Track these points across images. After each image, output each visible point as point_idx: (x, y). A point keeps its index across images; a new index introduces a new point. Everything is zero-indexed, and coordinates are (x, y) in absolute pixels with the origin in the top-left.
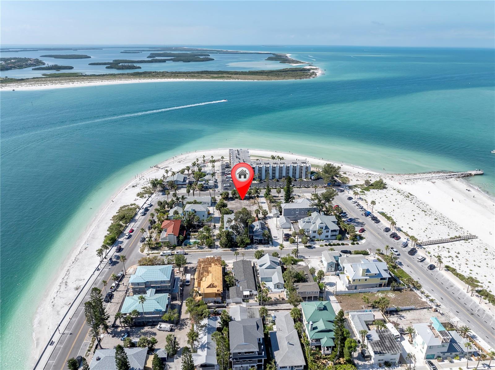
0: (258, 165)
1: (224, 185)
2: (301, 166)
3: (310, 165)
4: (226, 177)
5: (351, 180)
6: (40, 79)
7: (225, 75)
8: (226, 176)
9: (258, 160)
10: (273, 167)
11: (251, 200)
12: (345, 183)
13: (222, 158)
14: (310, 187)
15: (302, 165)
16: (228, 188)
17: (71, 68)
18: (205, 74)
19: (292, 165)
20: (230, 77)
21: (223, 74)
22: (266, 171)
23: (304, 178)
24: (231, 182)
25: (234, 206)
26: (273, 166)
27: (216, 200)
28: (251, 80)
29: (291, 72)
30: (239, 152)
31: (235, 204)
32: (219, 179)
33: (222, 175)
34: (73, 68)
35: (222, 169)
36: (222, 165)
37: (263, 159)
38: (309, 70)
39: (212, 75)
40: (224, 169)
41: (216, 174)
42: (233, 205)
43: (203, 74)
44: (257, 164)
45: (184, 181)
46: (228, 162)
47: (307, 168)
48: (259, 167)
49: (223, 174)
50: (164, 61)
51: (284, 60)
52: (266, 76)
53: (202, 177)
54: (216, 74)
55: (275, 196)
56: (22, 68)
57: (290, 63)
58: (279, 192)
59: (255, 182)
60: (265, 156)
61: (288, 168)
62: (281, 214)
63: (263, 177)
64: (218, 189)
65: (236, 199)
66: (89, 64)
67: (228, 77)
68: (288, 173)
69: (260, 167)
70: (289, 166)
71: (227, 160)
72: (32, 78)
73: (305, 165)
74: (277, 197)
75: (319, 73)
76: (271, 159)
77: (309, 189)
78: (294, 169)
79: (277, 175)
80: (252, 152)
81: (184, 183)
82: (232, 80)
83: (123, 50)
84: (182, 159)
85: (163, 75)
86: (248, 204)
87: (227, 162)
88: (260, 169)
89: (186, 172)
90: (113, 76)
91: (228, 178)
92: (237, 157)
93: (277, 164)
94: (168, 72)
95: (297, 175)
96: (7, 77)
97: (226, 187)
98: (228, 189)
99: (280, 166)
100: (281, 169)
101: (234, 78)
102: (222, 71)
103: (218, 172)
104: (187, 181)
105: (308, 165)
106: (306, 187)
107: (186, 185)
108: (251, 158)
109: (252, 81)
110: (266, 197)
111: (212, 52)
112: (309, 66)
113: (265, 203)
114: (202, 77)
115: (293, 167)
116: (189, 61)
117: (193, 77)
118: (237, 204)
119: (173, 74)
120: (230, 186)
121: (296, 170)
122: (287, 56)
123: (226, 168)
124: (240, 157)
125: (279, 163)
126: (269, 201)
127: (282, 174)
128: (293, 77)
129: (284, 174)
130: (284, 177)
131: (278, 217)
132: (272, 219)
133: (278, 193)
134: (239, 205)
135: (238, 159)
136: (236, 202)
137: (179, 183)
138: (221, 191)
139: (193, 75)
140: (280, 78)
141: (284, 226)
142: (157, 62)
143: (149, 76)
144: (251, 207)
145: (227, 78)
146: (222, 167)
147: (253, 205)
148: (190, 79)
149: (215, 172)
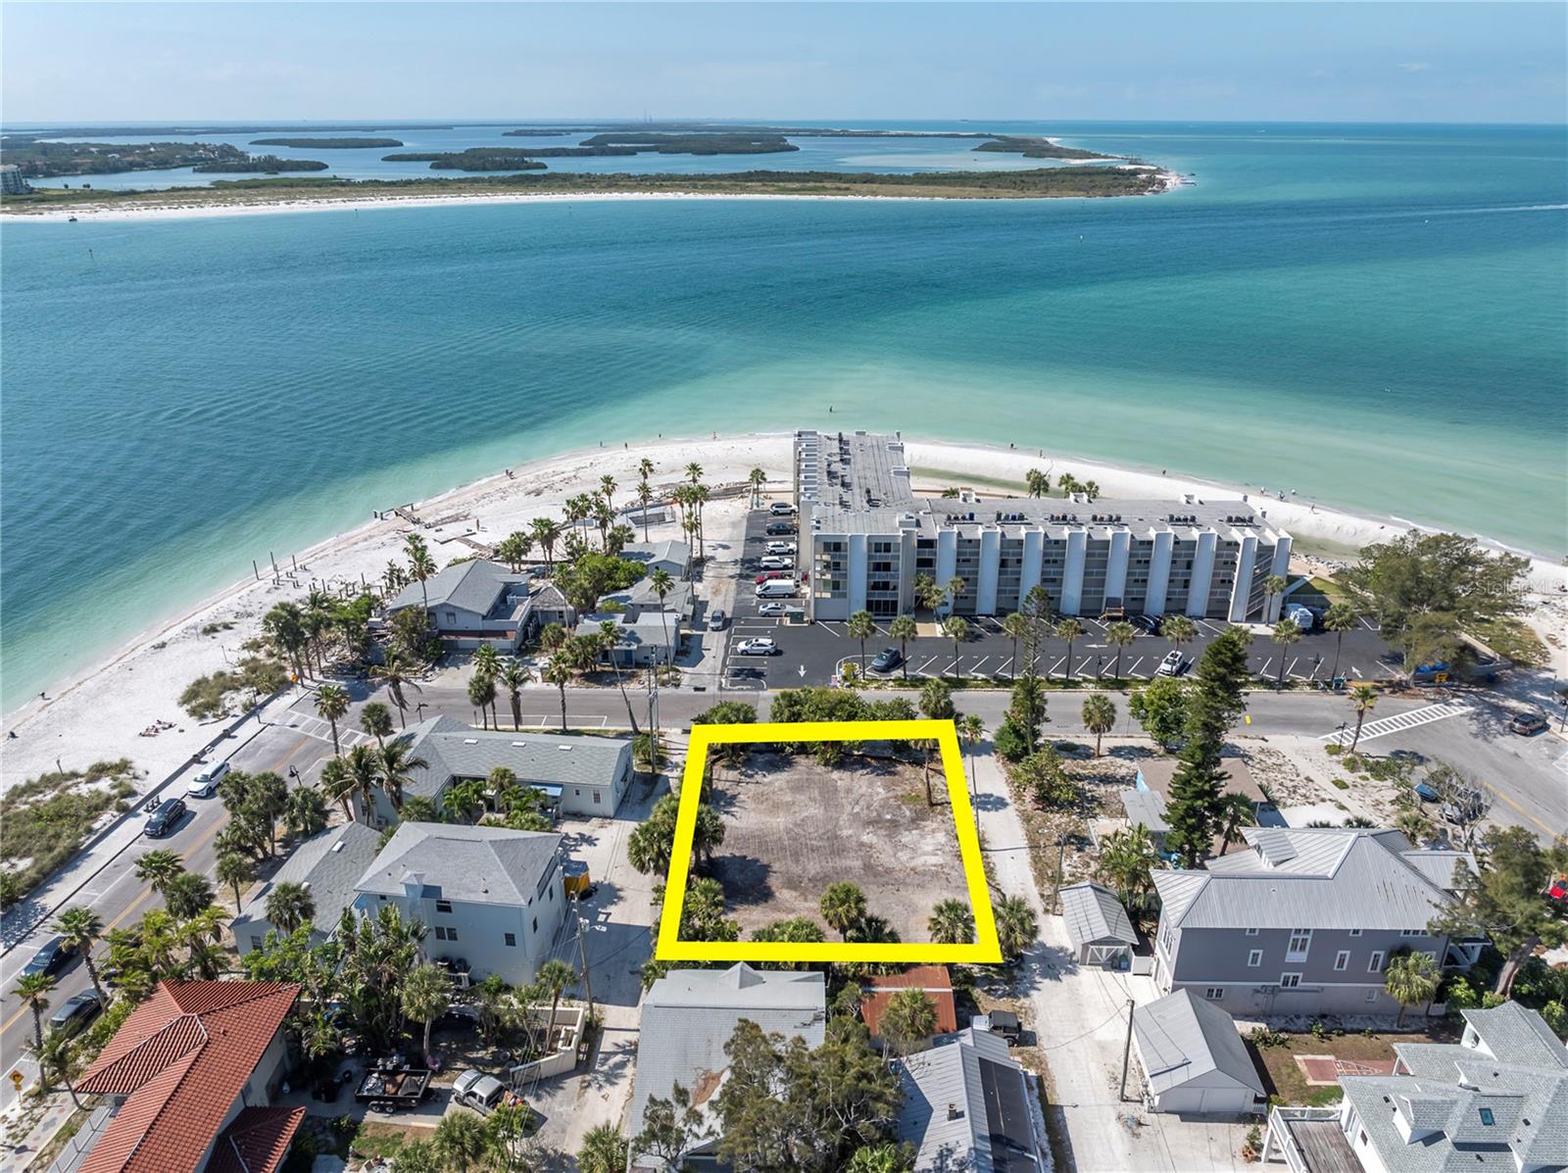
0: (955, 529)
1: (742, 646)
2: (1225, 538)
3: (1285, 535)
4: (758, 589)
5: (1553, 641)
6: (193, 193)
7: (828, 185)
8: (761, 582)
9: (953, 493)
10: (1048, 542)
11: (906, 771)
12: (1519, 663)
13: (758, 476)
14: (1290, 685)
15: (1236, 535)
16: (764, 665)
17: (321, 167)
18: (759, 181)
19: (1170, 530)
20: (847, 189)
21: (821, 181)
22: (1003, 564)
23: (1242, 613)
24: (787, 622)
25: (780, 822)
26: (1052, 537)
27: (662, 762)
28: (923, 196)
29: (1069, 177)
30: (851, 448)
31: (788, 798)
32: (720, 598)
33: (741, 576)
34: (327, 167)
35: (751, 540)
36: (754, 518)
37: (978, 488)
38: (1134, 173)
39: (781, 184)
40: (761, 540)
41: (709, 572)
42: (776, 807)
43: (752, 181)
44: (952, 520)
45: (502, 606)
46: (789, 499)
47: (1265, 553)
48: (961, 541)
49: (751, 568)
50: (632, 152)
51: (1040, 150)
52: (978, 189)
53: (618, 589)
54: (798, 181)
55: (1070, 750)
56: (167, 168)
57: (1061, 157)
58: (1101, 719)
59: (937, 630)
60: (988, 475)
61: (1140, 554)
62: (1144, 948)
63: (987, 599)
64: (698, 668)
65: (801, 759)
66: (383, 159)
67: (839, 189)
68: (1138, 579)
69: (965, 536)
70: (1152, 534)
71: (781, 488)
72: (168, 191)
73: (1249, 532)
74: (1084, 753)
75: (1173, 182)
76: (1024, 495)
77: (1287, 696)
78: (1184, 556)
79: (1072, 591)
80: (918, 451)
81: (497, 624)
82: (850, 198)
83: (512, 130)
84: (556, 478)
85: (612, 182)
86: (885, 805)
87: (779, 498)
88: (968, 554)
89: (537, 553)
90: (442, 186)
91: (773, 597)
92: (831, 475)
93: (1074, 522)
94: (629, 177)
95: (1199, 595)
96: (89, 186)
97: (750, 663)
98: (759, 675)
99: (1095, 537)
100: (1098, 552)
101: (859, 193)
102: (817, 173)
103: (722, 555)
104: (519, 615)
105: (1272, 539)
106: (1269, 685)
107: (503, 634)
108: (916, 483)
109: (927, 199)
110: (1014, 757)
111: (796, 133)
112: (1131, 163)
113: (1000, 804)
114: (744, 190)
115: (1177, 543)
116: (715, 153)
117: (712, 189)
118: (801, 798)
119: (646, 180)
120: (778, 653)
121: (1189, 565)
122: (1047, 142)
123: (770, 532)
124: (850, 473)
125: (1084, 515)
126: (1030, 793)
127: (1102, 583)
128: (1080, 190)
129: (1116, 585)
130: (1113, 602)
131: (1118, 964)
132: (1066, 978)
133: (1096, 729)
134: (815, 811)
135: (839, 488)
136: (797, 788)
137: (462, 623)
138: (712, 689)
139: (715, 183)
140: (1028, 193)
141: (1192, 1101)
142: (607, 155)
143: (560, 186)
144: (907, 837)
145: (835, 192)
146: (749, 528)
147: (916, 821)
148: (702, 193)
149: (708, 552)
